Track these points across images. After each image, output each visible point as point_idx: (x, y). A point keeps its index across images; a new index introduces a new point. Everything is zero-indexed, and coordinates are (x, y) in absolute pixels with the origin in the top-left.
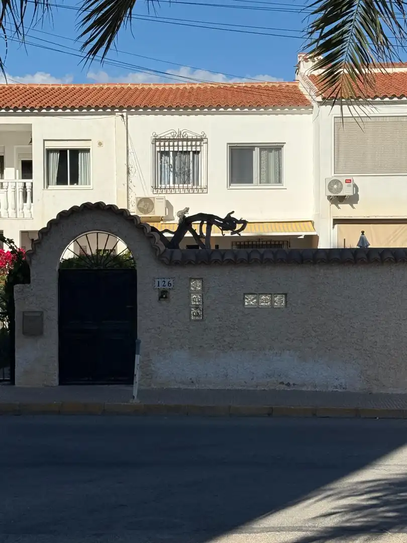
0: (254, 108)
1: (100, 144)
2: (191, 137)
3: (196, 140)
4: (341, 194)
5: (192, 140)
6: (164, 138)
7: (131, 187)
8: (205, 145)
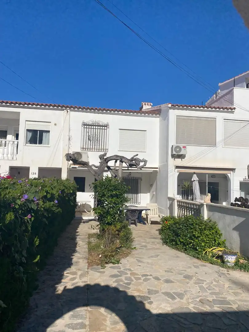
0: (132, 113)
1: (55, 124)
2: (102, 125)
3: (104, 126)
4: (181, 153)
5: (102, 126)
6: (88, 124)
7: (70, 147)
8: (108, 129)
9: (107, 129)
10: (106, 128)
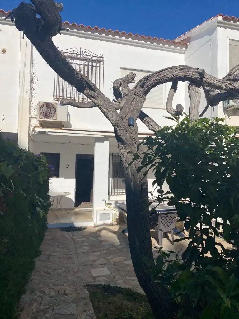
1: (4, 51)
2: (91, 58)
3: (96, 61)
6: (66, 54)
7: (34, 94)
8: (102, 66)
9: (100, 67)
10: (98, 65)
